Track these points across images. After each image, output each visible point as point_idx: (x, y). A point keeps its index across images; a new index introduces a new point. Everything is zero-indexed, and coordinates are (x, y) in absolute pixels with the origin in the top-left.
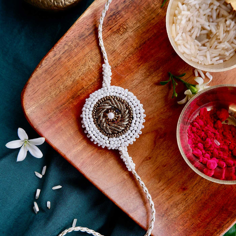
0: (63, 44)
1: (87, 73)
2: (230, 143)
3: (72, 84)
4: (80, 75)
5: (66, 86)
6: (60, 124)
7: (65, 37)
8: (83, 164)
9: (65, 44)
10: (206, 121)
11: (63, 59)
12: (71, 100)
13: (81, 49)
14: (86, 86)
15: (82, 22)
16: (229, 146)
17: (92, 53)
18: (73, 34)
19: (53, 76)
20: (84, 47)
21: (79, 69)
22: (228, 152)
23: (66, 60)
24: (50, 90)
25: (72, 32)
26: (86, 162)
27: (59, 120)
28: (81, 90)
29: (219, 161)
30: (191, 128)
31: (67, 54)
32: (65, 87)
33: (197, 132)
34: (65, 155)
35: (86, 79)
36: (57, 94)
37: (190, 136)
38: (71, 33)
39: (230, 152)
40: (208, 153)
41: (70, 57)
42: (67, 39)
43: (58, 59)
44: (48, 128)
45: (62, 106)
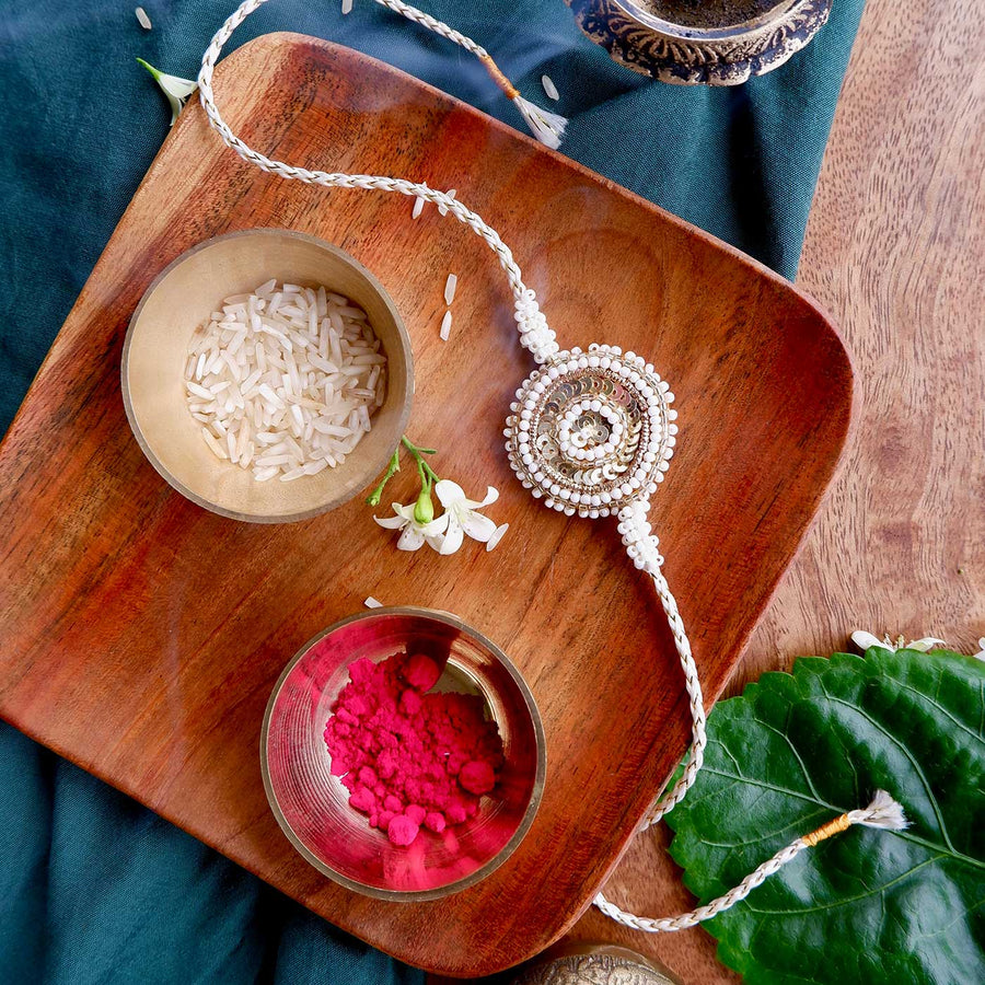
0: (13, 455)
1: (107, 513)
2: (447, 756)
3: (71, 554)
4: (88, 521)
5: (57, 564)
6: (62, 676)
7: (11, 435)
8: (148, 779)
9: (19, 453)
10: (373, 695)
11: (24, 494)
12: (80, 600)
13: (71, 451)
14: (112, 549)
15: (50, 379)
16: (446, 763)
17: (106, 452)
18: (34, 421)
19: (10, 547)
20: (77, 443)
21: (80, 506)
22: (446, 783)
23: (35, 493)
24: (13, 588)
25: (29, 416)
26: (158, 773)
27: (57, 665)
28: (101, 564)
29: (427, 812)
30: (334, 726)
31: (34, 477)
32: (52, 567)
33: (354, 736)
34: (92, 766)
35: (106, 530)
36: (35, 592)
37: (335, 753)
38: (25, 420)
39: (454, 782)
40: (394, 794)
41: (44, 482)
42: (19, 438)
43: (10, 498)
44: (30, 697)
45: (57, 622)
